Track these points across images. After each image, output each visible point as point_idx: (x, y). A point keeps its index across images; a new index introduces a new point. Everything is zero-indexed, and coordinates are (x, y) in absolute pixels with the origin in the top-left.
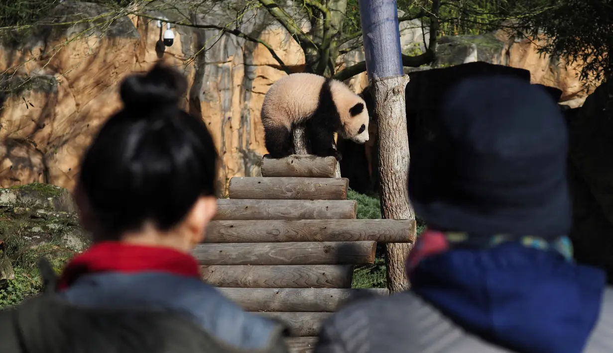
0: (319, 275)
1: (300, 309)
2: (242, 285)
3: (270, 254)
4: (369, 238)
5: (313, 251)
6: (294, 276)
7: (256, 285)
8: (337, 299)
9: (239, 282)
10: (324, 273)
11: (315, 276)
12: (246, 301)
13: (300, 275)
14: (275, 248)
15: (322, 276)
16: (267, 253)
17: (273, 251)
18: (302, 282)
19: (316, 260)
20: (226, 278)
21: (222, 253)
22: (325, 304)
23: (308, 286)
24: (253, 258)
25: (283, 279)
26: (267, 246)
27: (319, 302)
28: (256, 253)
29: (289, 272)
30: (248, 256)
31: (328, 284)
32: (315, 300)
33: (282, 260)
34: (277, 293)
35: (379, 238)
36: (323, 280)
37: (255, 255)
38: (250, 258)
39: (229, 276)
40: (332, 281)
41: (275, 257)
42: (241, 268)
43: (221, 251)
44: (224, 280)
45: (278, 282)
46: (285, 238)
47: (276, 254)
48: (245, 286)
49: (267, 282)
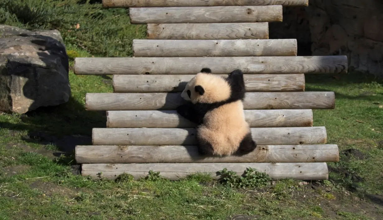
0: (246, 30)
1: (234, 54)
2: (187, 38)
3: (206, 15)
4: (277, 3)
5: (239, 12)
6: (227, 31)
7: (198, 38)
8: (262, 47)
9: (185, 36)
10: (250, 29)
11: (243, 31)
12: (194, 50)
13: (232, 30)
14: (208, 11)
15: (248, 31)
16: (203, 14)
17: (208, 13)
18: (233, 35)
19: (240, 19)
20: (175, 33)
21: (168, 14)
22: (254, 51)
23: (238, 38)
24: (192, 18)
25: (219, 33)
26: (202, 10)
27: (249, 49)
28: (195, 15)
29: (223, 28)
30: (188, 17)
31: (253, 36)
32: (246, 48)
33: (215, 20)
34: (217, 43)
35: (284, 3)
36: (249, 34)
37: (194, 16)
38: (190, 18)
39: (178, 32)
40: (256, 34)
41: (209, 17)
42: (185, 25)
43: (167, 13)
44: (173, 34)
45: (215, 36)
46: (213, 3)
47: (210, 15)
48: (189, 38)
49: (206, 36)
